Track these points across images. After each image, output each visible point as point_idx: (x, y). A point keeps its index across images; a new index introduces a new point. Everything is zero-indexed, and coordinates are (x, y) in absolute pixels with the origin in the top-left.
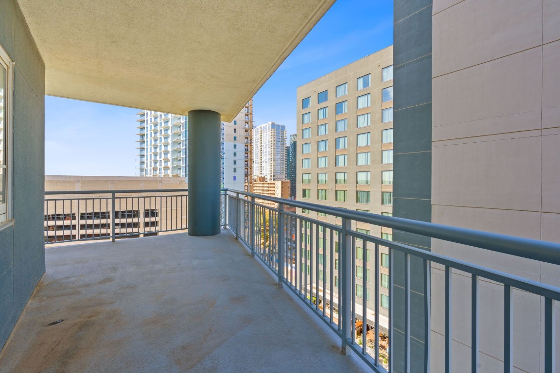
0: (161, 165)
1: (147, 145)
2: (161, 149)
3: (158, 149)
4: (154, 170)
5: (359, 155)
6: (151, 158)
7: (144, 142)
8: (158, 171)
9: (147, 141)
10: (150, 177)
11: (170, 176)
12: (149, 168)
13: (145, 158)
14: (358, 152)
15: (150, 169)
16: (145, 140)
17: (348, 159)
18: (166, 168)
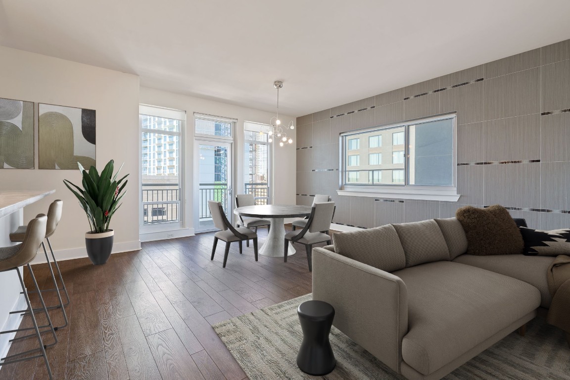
0: (165, 164)
1: (150, 144)
2: (165, 148)
3: (162, 148)
4: (158, 169)
5: (370, 155)
6: (154, 157)
7: (147, 140)
8: (162, 170)
9: (150, 140)
10: (154, 176)
11: (175, 175)
12: (152, 167)
13: (148, 157)
14: (370, 152)
15: (154, 168)
16: (148, 138)
17: (360, 159)
18: (171, 167)
